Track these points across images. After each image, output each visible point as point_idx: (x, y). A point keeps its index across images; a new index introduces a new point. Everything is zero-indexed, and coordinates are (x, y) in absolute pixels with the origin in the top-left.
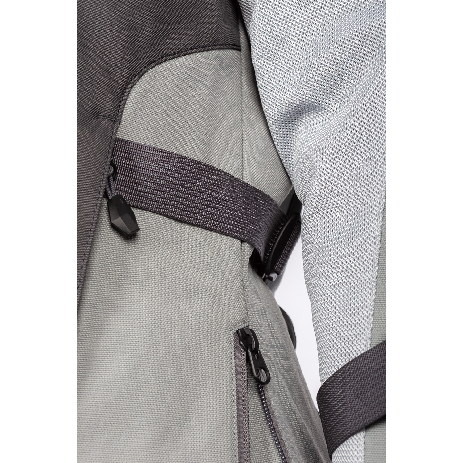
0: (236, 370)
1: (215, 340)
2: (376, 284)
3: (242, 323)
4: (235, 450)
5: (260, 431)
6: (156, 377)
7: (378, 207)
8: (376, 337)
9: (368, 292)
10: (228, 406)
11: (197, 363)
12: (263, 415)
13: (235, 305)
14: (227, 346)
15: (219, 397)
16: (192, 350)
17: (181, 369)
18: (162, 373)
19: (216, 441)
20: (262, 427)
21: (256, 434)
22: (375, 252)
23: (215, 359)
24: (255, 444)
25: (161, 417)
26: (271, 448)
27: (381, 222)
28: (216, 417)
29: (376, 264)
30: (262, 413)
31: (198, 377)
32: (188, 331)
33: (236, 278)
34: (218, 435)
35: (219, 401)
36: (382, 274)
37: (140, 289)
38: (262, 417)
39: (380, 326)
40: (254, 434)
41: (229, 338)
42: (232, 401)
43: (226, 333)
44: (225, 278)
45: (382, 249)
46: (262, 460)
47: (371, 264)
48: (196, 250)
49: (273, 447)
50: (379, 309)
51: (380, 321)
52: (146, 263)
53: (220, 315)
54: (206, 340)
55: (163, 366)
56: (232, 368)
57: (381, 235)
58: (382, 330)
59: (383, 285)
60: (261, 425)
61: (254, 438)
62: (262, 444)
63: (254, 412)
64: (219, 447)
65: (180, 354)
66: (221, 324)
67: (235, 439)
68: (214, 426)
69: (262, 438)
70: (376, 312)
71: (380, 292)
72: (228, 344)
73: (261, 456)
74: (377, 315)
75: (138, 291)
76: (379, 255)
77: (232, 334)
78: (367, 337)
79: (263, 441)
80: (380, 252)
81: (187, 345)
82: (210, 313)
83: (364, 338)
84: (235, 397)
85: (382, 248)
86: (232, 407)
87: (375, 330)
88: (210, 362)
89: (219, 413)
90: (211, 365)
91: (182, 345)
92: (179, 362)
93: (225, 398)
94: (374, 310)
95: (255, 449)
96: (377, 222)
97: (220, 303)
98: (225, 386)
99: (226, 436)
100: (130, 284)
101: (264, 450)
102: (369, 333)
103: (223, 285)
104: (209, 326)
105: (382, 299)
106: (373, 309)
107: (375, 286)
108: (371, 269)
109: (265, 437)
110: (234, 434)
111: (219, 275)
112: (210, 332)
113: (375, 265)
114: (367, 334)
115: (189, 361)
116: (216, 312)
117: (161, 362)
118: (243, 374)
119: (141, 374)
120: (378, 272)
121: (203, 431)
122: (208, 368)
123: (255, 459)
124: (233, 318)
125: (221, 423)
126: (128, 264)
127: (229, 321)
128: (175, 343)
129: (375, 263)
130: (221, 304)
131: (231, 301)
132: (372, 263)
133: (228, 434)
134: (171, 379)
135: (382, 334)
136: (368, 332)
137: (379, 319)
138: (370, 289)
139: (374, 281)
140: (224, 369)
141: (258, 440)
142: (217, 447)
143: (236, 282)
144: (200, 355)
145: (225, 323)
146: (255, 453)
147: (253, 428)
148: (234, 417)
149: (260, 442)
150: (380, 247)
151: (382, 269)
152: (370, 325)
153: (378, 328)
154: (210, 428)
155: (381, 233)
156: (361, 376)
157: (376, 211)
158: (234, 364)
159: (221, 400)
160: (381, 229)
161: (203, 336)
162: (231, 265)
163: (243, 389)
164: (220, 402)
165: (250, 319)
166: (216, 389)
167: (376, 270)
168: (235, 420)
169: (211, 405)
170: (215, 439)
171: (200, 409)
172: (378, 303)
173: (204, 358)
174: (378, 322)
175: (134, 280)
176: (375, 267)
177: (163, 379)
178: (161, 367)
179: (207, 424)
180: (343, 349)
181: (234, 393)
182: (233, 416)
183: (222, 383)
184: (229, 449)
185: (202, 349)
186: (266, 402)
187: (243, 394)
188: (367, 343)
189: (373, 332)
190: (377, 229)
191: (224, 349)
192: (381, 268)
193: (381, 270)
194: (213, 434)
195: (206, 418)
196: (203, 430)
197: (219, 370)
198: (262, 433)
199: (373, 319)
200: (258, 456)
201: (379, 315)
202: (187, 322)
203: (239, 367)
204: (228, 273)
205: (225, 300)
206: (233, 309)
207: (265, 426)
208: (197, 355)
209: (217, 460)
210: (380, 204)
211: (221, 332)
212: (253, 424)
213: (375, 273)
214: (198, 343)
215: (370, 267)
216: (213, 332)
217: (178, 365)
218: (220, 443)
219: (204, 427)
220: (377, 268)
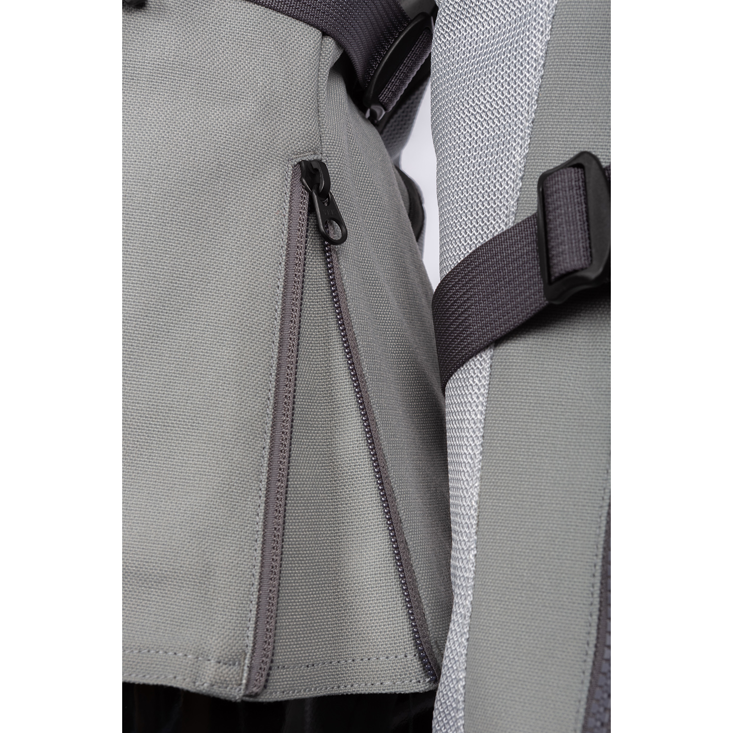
0: (290, 219)
1: (262, 171)
2: (532, 132)
3: (309, 153)
4: (274, 334)
5: (320, 317)
6: (158, 214)
7: (546, 12)
8: (523, 211)
9: (518, 143)
10: (270, 270)
11: (228, 200)
12: (328, 292)
13: (302, 125)
14: (279, 182)
15: (258, 255)
16: (222, 181)
17: (200, 207)
18: (169, 210)
19: (246, 317)
20: (325, 310)
21: (314, 320)
22: (535, 82)
23: (258, 199)
24: (310, 333)
25: (162, 273)
26: (333, 342)
27: (547, 37)
28: (251, 282)
29: (534, 100)
30: (326, 290)
31: (228, 221)
32: (218, 151)
33: (309, 83)
34: (249, 309)
35: (258, 260)
36: (541, 116)
37: (147, 88)
38: (326, 295)
39: (530, 194)
40: (310, 319)
41: (285, 170)
42: (277, 263)
43: (281, 163)
44: (290, 80)
45: (545, 78)
46: (318, 358)
47: (526, 100)
48: (247, 35)
49: (337, 341)
50: (532, 169)
51: (532, 186)
52: (160, 48)
53: (274, 135)
54: (246, 169)
55: (172, 199)
56: (284, 216)
57: (546, 57)
58: (533, 201)
59: (541, 132)
60: (322, 308)
61: (310, 325)
62: (321, 334)
63: (314, 287)
64: (249, 325)
65: (200, 184)
66: (274, 149)
67: (276, 319)
68: (245, 294)
69: (323, 326)
70: (527, 173)
71: (536, 144)
72: (281, 180)
73: (317, 352)
74: (528, 178)
75: (145, 91)
76: (540, 87)
77: (289, 166)
78: (510, 211)
79: (323, 332)
80: (542, 82)
81: (214, 172)
82: (258, 129)
83: (506, 212)
84: (284, 258)
85: (545, 76)
86: (277, 272)
87: (522, 201)
88: (249, 202)
89: (255, 277)
90: (251, 206)
91: (206, 172)
92: (198, 196)
93: (267, 257)
94: (524, 171)
95: (309, 340)
96: (542, 35)
97: (277, 117)
98: (269, 240)
99: (262, 312)
100: (133, 79)
101: (323, 345)
102: (513, 205)
103: (285, 91)
104: (253, 148)
105: (537, 155)
106: (523, 169)
107: (529, 134)
108: (525, 109)
109: (327, 325)
110: (276, 311)
111: (280, 75)
112: (255, 157)
113: (533, 102)
114: (510, 206)
115: (215, 197)
116: (268, 130)
117: (168, 193)
118: (301, 225)
119: (135, 208)
120: (535, 113)
121: (228, 300)
122: (245, 210)
123: (308, 355)
124: (295, 142)
125: (256, 292)
126: (132, 49)
127: (288, 146)
128: (195, 168)
129: (532, 99)
130: (277, 119)
131: (295, 117)
132: (528, 100)
133: (265, 310)
134: (183, 220)
135: (532, 207)
136: (512, 203)
137: (530, 185)
138: (522, 139)
139: (529, 127)
140: (270, 214)
141: (316, 329)
142: (247, 326)
143: (307, 89)
144: (234, 190)
145: (280, 148)
146: (309, 346)
147: (311, 310)
148: (278, 287)
149: (319, 332)
150: (543, 75)
151: (542, 108)
152: (516, 193)
153: (527, 198)
154: (239, 297)
155: (546, 53)
156: (495, 267)
157: (542, 18)
158: (287, 210)
159: (260, 258)
160: (546, 47)
161: (242, 162)
162: (302, 63)
163: (298, 247)
164: (259, 262)
165: (324, 149)
166: (255, 242)
167: (533, 110)
168: (280, 291)
169: (245, 264)
170: (244, 313)
171: (226, 268)
172: (531, 159)
173: (241, 194)
174: (528, 188)
175: (138, 74)
176: (532, 105)
177: (169, 217)
178: (168, 200)
179: (235, 290)
180: (474, 230)
181: (283, 252)
182: (276, 285)
183: (265, 235)
184: (264, 330)
185: (237, 182)
186: (334, 273)
187: (297, 254)
188: (509, 220)
189: (520, 204)
190: (540, 47)
191: (274, 186)
192: (540, 107)
193: (541, 110)
194: (242, 306)
195: (234, 281)
196: (227, 298)
197: (263, 215)
198: (323, 319)
199: (521, 184)
200: (313, 352)
201: (531, 178)
202: (218, 138)
203: (295, 214)
204: (296, 75)
205: (286, 114)
206: (297, 129)
207: (329, 309)
208: (230, 189)
209: (244, 344)
210: (549, 7)
211: (273, 160)
212: (311, 305)
213: (531, 114)
214: (232, 171)
215: (525, 105)
216: (259, 158)
217: (197, 200)
218: (251, 320)
219: (229, 293)
220: (535, 107)
